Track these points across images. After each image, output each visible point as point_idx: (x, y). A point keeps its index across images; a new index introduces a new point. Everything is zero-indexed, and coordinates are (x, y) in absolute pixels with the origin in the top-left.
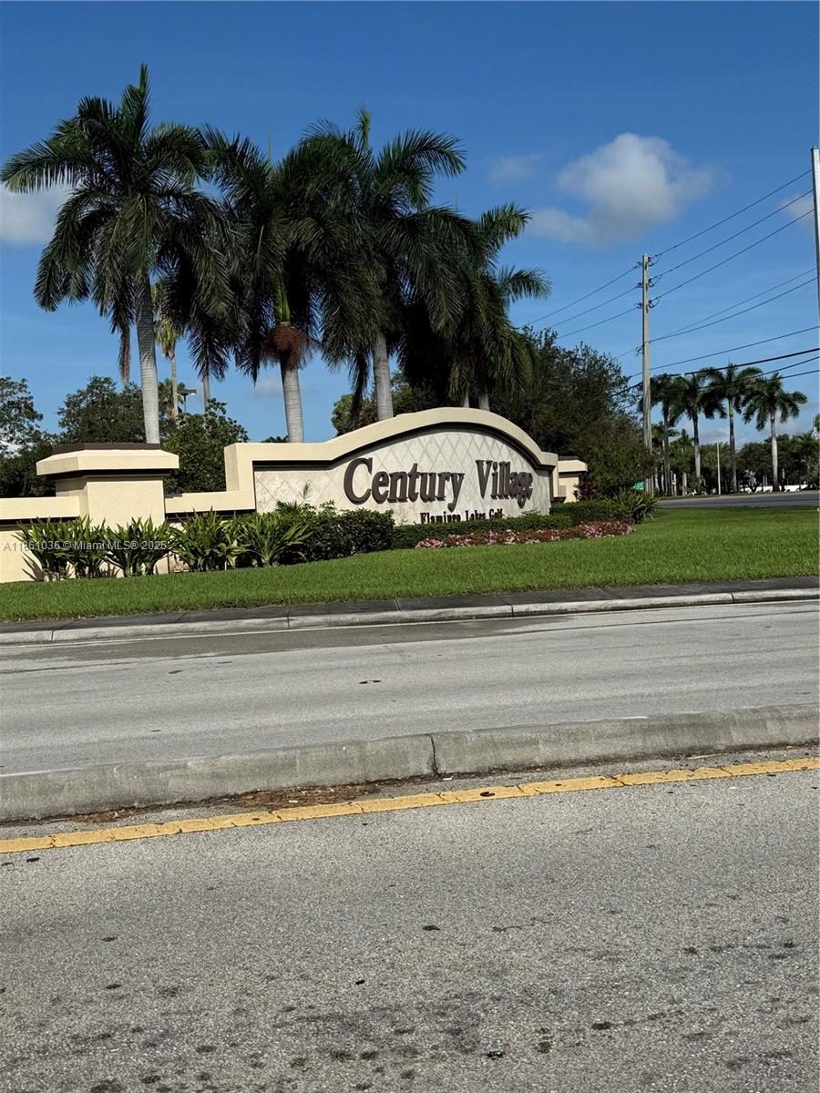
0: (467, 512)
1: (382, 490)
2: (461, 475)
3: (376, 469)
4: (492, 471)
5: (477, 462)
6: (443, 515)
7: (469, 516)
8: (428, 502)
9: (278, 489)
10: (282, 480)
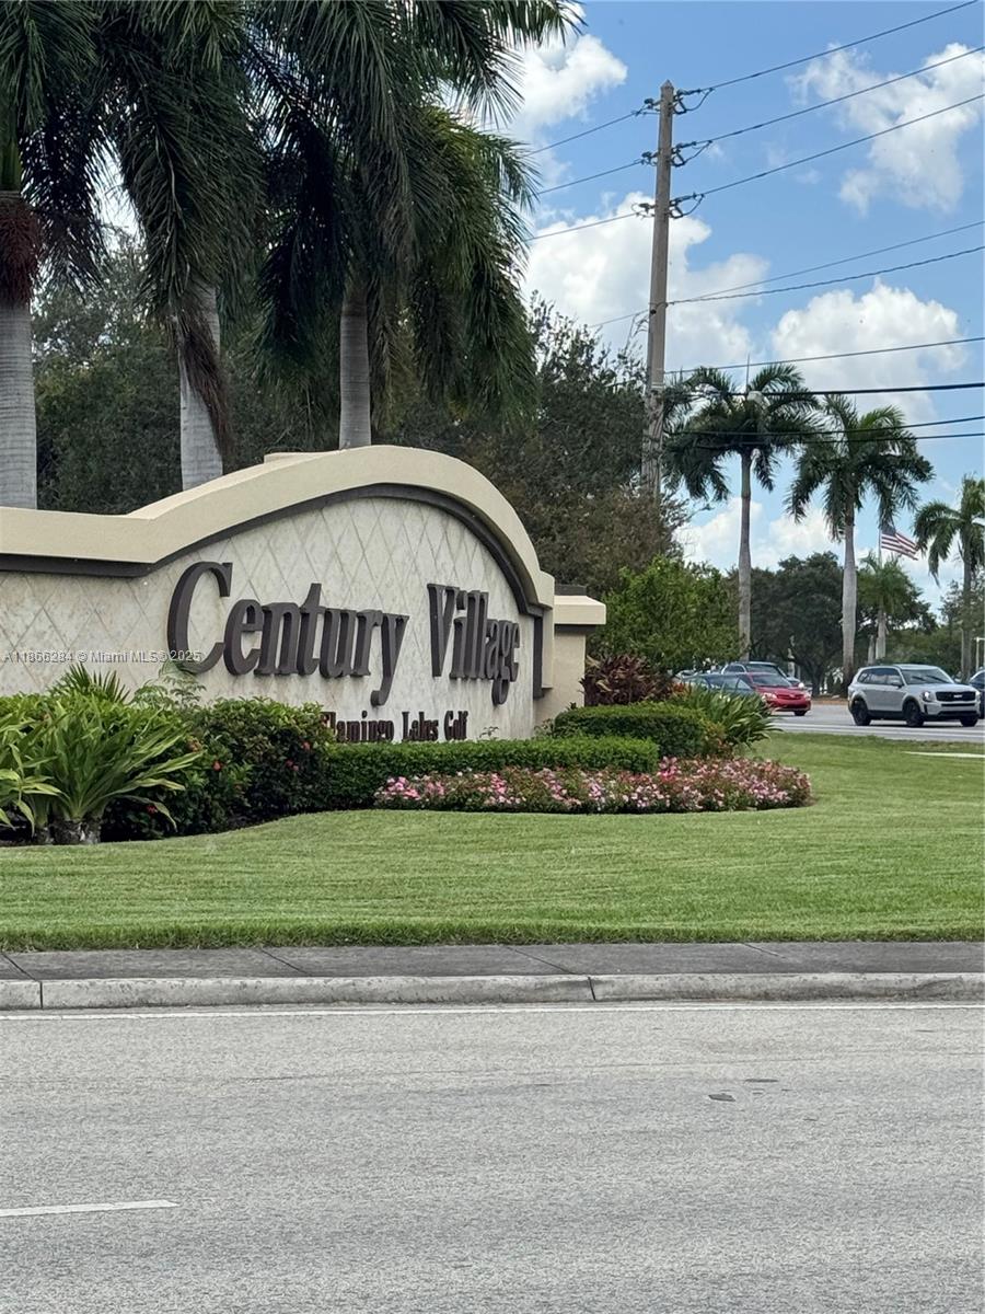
0: (405, 715)
1: (244, 646)
2: (401, 622)
3: (239, 592)
4: (454, 613)
5: (432, 589)
6: (360, 719)
7: (409, 727)
8: (332, 682)
9: (28, 628)
10: (38, 608)
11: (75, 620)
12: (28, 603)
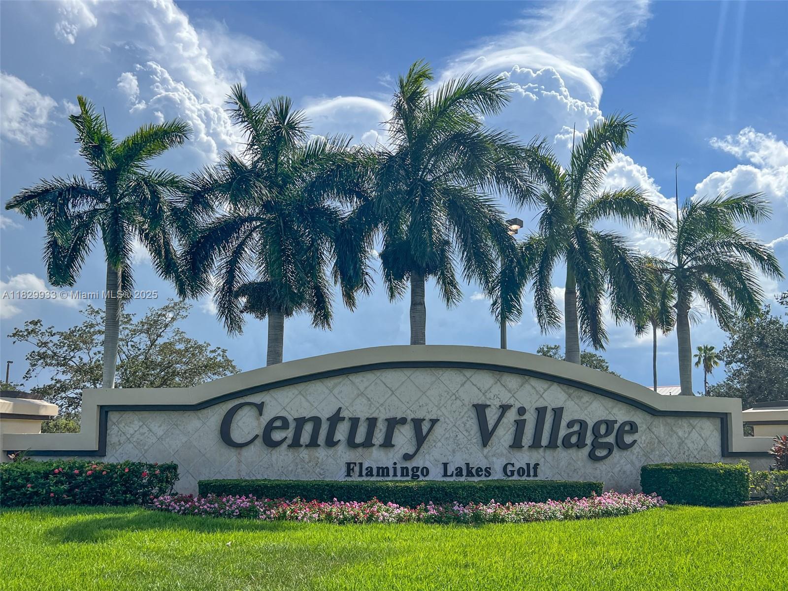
0: (445, 465)
1: (277, 436)
2: (434, 422)
4: (511, 416)
5: (476, 406)
6: (390, 465)
7: (451, 469)
8: (360, 449)
9: (136, 431)
10: (141, 424)
11: (162, 428)
12: (136, 422)
